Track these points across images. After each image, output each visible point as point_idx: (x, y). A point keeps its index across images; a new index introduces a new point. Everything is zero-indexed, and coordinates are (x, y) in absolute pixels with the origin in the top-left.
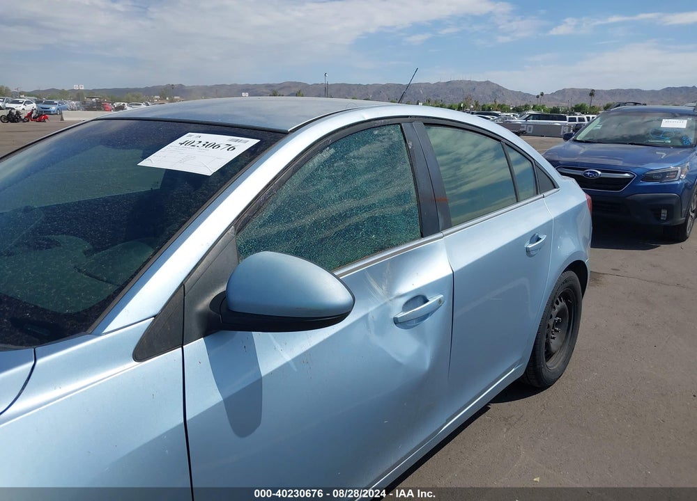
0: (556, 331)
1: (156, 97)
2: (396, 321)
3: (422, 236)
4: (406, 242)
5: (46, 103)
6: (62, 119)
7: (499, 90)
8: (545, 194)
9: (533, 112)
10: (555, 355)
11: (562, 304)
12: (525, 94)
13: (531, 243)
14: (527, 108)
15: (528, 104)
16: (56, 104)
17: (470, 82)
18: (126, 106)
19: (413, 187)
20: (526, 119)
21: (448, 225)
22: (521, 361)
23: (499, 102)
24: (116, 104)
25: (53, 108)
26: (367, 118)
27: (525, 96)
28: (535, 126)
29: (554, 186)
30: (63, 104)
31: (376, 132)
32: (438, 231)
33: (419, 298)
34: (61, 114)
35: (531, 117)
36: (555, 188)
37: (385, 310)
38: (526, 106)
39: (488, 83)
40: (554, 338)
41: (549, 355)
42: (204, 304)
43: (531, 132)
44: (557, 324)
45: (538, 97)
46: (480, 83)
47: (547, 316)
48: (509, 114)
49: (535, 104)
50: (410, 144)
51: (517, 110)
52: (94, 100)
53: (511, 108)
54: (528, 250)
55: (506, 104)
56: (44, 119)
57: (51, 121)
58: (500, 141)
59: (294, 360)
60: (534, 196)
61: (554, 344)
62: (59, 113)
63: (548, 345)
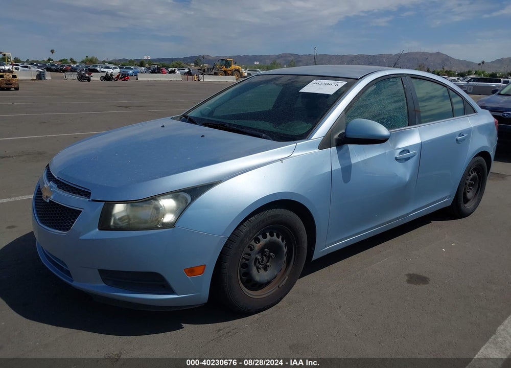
0: (470, 189)
1: (191, 64)
2: (396, 159)
3: (409, 126)
4: (402, 127)
5: (126, 68)
6: (137, 79)
7: (447, 59)
8: (469, 115)
9: (474, 77)
10: (470, 202)
11: (474, 174)
12: (468, 62)
13: (459, 136)
14: (469, 73)
15: (471, 70)
16: (132, 69)
17: (424, 53)
18: (176, 71)
19: (406, 104)
20: (468, 82)
21: (420, 122)
22: (449, 196)
23: (446, 69)
24: (170, 69)
25: (131, 72)
26: (388, 74)
27: (468, 64)
28: (475, 87)
29: (475, 112)
30: (136, 69)
31: (391, 80)
32: (415, 124)
33: (405, 150)
34: (137, 75)
35: (472, 80)
36: (475, 113)
37: (392, 153)
38: (469, 72)
39: (438, 54)
40: (469, 192)
41: (466, 200)
42: (336, 136)
43: (471, 91)
44: (471, 185)
45: (479, 64)
46: (431, 54)
47: (464, 178)
48: (454, 78)
49: (477, 70)
50: (405, 86)
51: (462, 75)
52: (156, 66)
53: (457, 74)
54: (457, 140)
55: (453, 70)
56: (127, 79)
57: (132, 80)
58: (446, 87)
59: (362, 161)
60: (463, 115)
61: (470, 195)
62: (135, 74)
63: (465, 194)
